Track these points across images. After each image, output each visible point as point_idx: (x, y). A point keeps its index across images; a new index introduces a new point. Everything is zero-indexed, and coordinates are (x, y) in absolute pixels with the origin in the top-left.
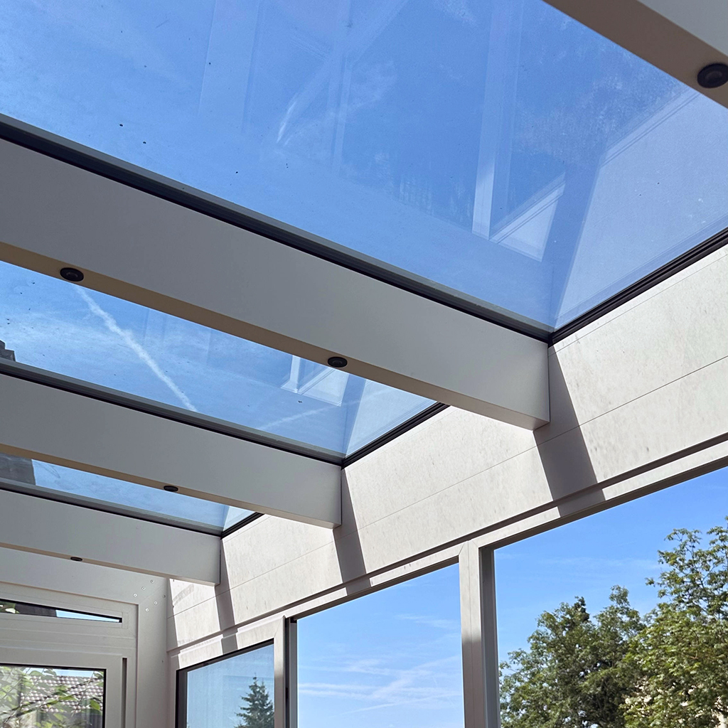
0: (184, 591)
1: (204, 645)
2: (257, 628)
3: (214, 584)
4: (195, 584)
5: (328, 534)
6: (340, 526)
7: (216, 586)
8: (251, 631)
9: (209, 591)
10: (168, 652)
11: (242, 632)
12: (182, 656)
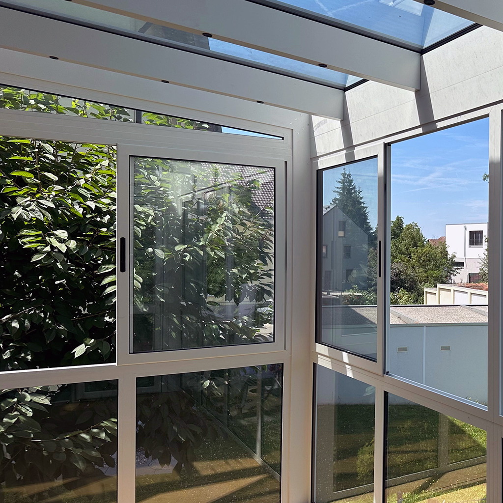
0: (321, 122)
1: (334, 156)
2: (367, 148)
3: (340, 120)
4: (328, 119)
5: (412, 95)
6: (419, 90)
7: (341, 121)
8: (363, 149)
9: (337, 124)
10: (311, 159)
11: (358, 149)
12: (320, 161)
